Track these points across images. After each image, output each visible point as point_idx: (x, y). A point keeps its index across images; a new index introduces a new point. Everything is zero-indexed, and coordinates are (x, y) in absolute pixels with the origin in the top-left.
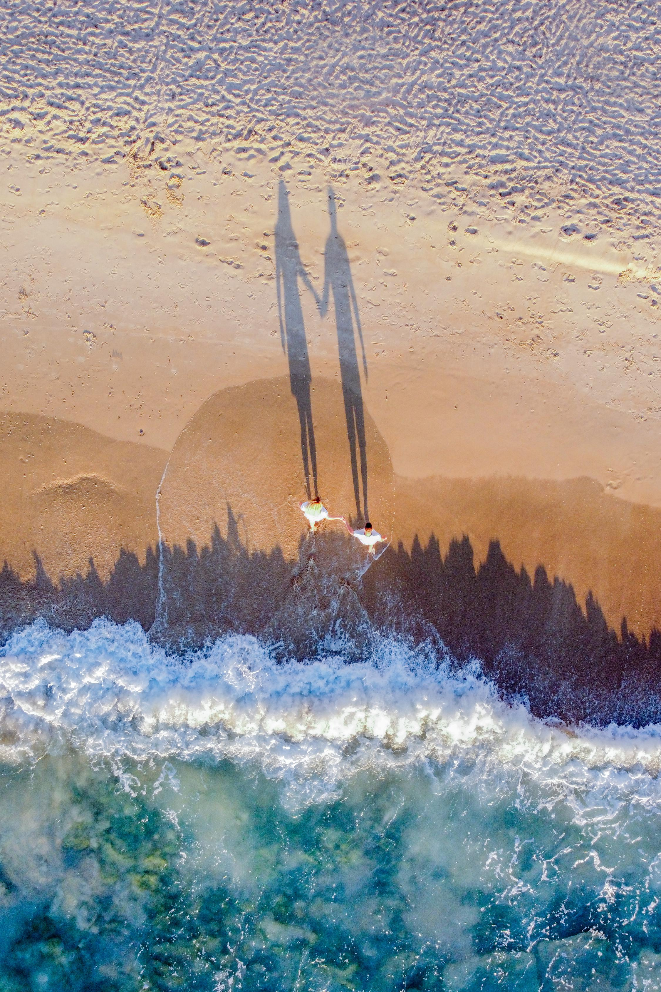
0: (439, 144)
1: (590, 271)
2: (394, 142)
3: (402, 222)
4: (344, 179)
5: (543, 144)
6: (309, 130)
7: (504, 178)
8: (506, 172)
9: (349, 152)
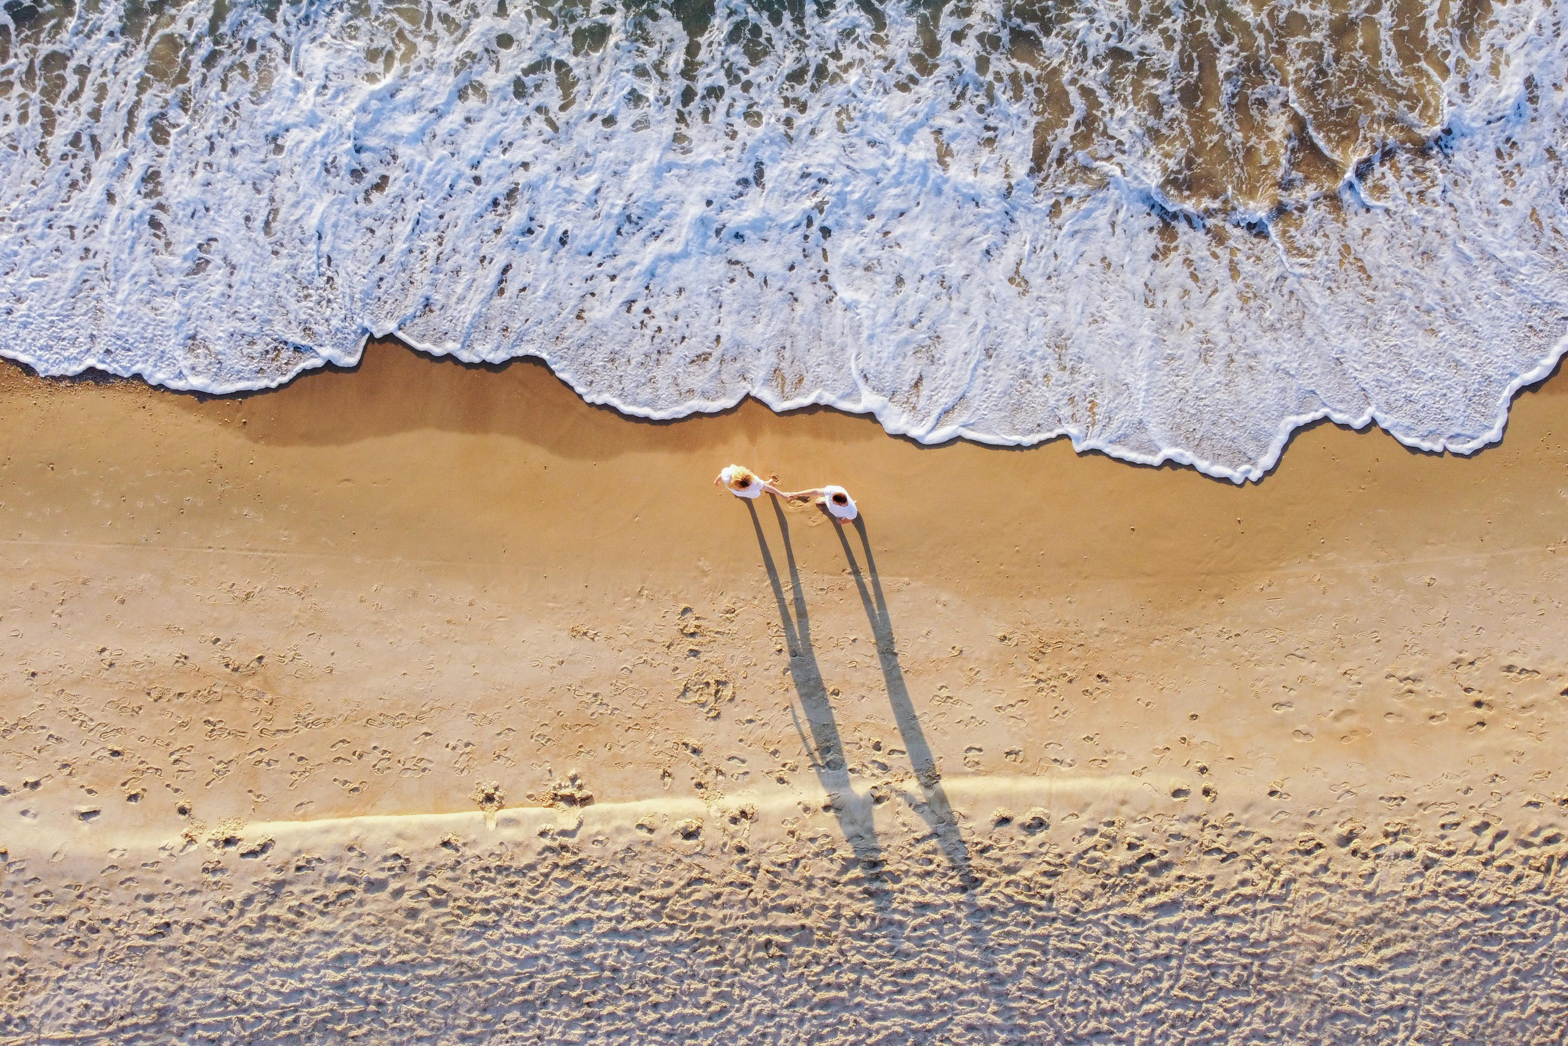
0: (1262, 912)
1: (987, 773)
2: (1330, 900)
3: (1287, 785)
4: (1390, 829)
5: (1106, 947)
6: (1461, 891)
7: (1153, 882)
8: (1152, 892)
9: (1394, 870)
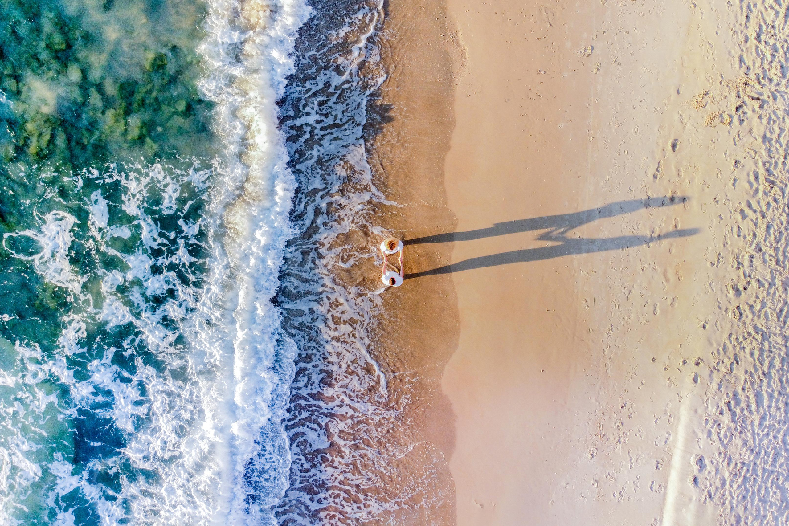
0: (770, 347)
1: (666, 482)
2: (770, 308)
3: (701, 317)
4: (735, 266)
5: (775, 437)
6: (777, 234)
7: (743, 405)
8: (749, 406)
9: (759, 269)
